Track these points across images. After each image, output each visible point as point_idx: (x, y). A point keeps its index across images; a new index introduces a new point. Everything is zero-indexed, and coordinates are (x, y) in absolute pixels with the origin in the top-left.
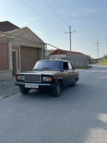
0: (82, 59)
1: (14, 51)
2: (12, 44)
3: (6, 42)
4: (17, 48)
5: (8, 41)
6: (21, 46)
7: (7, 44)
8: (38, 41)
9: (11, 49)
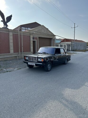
0: (83, 45)
1: (34, 40)
2: (33, 36)
3: (29, 35)
4: (36, 38)
5: (30, 35)
6: (39, 38)
7: (30, 36)
8: (50, 34)
9: (32, 40)
